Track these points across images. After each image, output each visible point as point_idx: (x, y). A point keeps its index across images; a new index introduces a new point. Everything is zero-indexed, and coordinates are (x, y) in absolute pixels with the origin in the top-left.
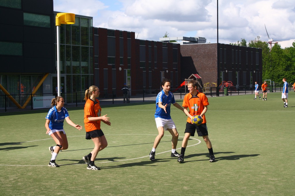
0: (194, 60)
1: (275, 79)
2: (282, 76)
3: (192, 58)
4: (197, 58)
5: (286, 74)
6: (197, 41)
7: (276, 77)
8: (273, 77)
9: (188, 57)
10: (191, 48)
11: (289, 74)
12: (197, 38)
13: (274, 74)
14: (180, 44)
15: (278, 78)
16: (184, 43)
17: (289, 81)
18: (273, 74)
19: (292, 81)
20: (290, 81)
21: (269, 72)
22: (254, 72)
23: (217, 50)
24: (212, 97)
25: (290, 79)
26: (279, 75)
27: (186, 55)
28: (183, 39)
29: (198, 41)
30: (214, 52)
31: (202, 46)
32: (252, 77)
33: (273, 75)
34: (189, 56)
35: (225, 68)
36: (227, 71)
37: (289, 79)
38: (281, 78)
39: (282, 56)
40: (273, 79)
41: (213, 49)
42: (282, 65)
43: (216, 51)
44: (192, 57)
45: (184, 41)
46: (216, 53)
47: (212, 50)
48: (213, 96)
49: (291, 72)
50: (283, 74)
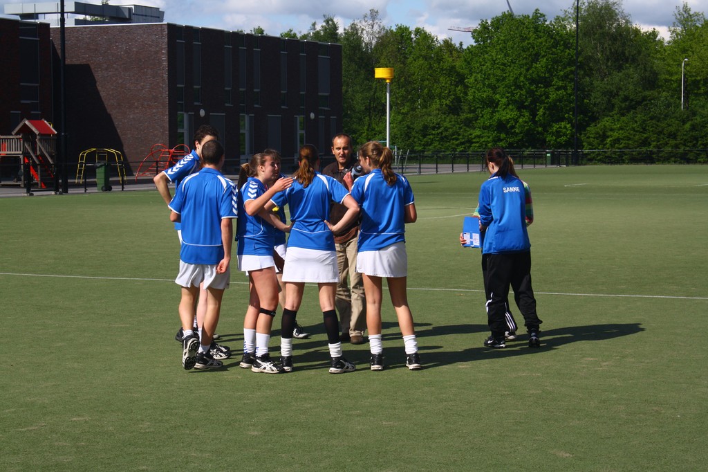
0: (98, 75)
1: (415, 137)
2: (433, 128)
3: (93, 71)
4: (106, 69)
5: (447, 124)
6: (127, 16)
7: (417, 133)
8: (411, 133)
9: (80, 65)
10: (90, 38)
11: (454, 125)
12: (130, 9)
13: (412, 123)
14: (48, 25)
15: (424, 136)
16: (77, 22)
17: (453, 144)
18: (409, 123)
19: (462, 143)
20: (457, 145)
21: (400, 117)
22: (312, 116)
23: (165, 46)
24: (32, 195)
25: (457, 139)
26: (425, 127)
27: (74, 59)
28: (73, 10)
29: (133, 17)
30: (156, 53)
31: (120, 32)
32: (303, 132)
33: (409, 127)
34: (83, 62)
35: (196, 103)
36: (202, 113)
37: (453, 139)
38: (432, 134)
39: (442, 70)
40: (410, 138)
41: (153, 41)
42: (440, 97)
43: (162, 49)
44: (92, 67)
45: (81, 17)
46: (163, 54)
47: (150, 46)
48: (35, 193)
49: (463, 116)
50: (438, 124)
